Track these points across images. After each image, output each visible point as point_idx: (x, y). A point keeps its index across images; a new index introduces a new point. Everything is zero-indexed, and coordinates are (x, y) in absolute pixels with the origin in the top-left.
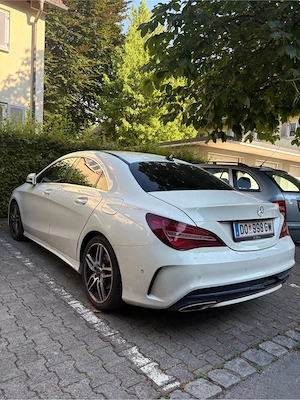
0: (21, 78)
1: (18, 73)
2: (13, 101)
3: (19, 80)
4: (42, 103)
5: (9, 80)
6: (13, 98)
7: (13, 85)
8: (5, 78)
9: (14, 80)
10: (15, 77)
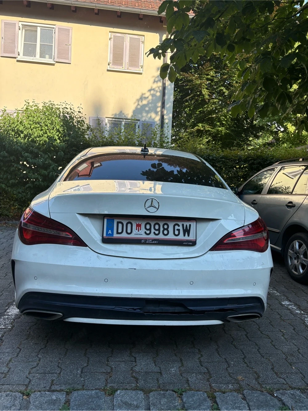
0: (153, 95)
1: (150, 90)
2: (145, 117)
3: (150, 98)
4: (171, 115)
5: (142, 98)
6: (144, 114)
7: (145, 102)
8: (138, 97)
9: (146, 98)
10: (147, 94)
